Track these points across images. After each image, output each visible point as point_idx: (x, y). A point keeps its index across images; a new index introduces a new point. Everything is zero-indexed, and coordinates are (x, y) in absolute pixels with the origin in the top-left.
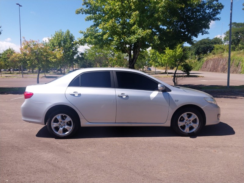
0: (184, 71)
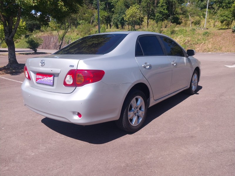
0: (31, 48)
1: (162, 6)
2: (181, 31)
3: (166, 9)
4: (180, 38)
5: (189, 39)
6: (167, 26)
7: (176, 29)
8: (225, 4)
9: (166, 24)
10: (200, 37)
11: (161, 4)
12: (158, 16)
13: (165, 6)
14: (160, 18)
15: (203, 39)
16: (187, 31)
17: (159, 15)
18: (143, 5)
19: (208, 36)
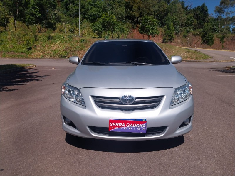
1: (33, 8)
2: (59, 37)
3: (39, 12)
4: (59, 44)
5: (69, 45)
6: (40, 31)
7: (53, 35)
8: (88, 16)
9: (40, 29)
10: (79, 44)
11: (32, 5)
12: (29, 18)
13: (37, 8)
14: (32, 21)
15: (82, 46)
16: (64, 37)
17: (31, 17)
18: (8, 2)
19: (86, 43)
